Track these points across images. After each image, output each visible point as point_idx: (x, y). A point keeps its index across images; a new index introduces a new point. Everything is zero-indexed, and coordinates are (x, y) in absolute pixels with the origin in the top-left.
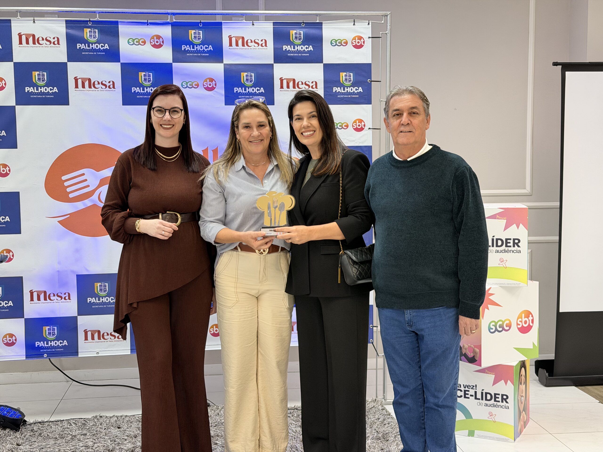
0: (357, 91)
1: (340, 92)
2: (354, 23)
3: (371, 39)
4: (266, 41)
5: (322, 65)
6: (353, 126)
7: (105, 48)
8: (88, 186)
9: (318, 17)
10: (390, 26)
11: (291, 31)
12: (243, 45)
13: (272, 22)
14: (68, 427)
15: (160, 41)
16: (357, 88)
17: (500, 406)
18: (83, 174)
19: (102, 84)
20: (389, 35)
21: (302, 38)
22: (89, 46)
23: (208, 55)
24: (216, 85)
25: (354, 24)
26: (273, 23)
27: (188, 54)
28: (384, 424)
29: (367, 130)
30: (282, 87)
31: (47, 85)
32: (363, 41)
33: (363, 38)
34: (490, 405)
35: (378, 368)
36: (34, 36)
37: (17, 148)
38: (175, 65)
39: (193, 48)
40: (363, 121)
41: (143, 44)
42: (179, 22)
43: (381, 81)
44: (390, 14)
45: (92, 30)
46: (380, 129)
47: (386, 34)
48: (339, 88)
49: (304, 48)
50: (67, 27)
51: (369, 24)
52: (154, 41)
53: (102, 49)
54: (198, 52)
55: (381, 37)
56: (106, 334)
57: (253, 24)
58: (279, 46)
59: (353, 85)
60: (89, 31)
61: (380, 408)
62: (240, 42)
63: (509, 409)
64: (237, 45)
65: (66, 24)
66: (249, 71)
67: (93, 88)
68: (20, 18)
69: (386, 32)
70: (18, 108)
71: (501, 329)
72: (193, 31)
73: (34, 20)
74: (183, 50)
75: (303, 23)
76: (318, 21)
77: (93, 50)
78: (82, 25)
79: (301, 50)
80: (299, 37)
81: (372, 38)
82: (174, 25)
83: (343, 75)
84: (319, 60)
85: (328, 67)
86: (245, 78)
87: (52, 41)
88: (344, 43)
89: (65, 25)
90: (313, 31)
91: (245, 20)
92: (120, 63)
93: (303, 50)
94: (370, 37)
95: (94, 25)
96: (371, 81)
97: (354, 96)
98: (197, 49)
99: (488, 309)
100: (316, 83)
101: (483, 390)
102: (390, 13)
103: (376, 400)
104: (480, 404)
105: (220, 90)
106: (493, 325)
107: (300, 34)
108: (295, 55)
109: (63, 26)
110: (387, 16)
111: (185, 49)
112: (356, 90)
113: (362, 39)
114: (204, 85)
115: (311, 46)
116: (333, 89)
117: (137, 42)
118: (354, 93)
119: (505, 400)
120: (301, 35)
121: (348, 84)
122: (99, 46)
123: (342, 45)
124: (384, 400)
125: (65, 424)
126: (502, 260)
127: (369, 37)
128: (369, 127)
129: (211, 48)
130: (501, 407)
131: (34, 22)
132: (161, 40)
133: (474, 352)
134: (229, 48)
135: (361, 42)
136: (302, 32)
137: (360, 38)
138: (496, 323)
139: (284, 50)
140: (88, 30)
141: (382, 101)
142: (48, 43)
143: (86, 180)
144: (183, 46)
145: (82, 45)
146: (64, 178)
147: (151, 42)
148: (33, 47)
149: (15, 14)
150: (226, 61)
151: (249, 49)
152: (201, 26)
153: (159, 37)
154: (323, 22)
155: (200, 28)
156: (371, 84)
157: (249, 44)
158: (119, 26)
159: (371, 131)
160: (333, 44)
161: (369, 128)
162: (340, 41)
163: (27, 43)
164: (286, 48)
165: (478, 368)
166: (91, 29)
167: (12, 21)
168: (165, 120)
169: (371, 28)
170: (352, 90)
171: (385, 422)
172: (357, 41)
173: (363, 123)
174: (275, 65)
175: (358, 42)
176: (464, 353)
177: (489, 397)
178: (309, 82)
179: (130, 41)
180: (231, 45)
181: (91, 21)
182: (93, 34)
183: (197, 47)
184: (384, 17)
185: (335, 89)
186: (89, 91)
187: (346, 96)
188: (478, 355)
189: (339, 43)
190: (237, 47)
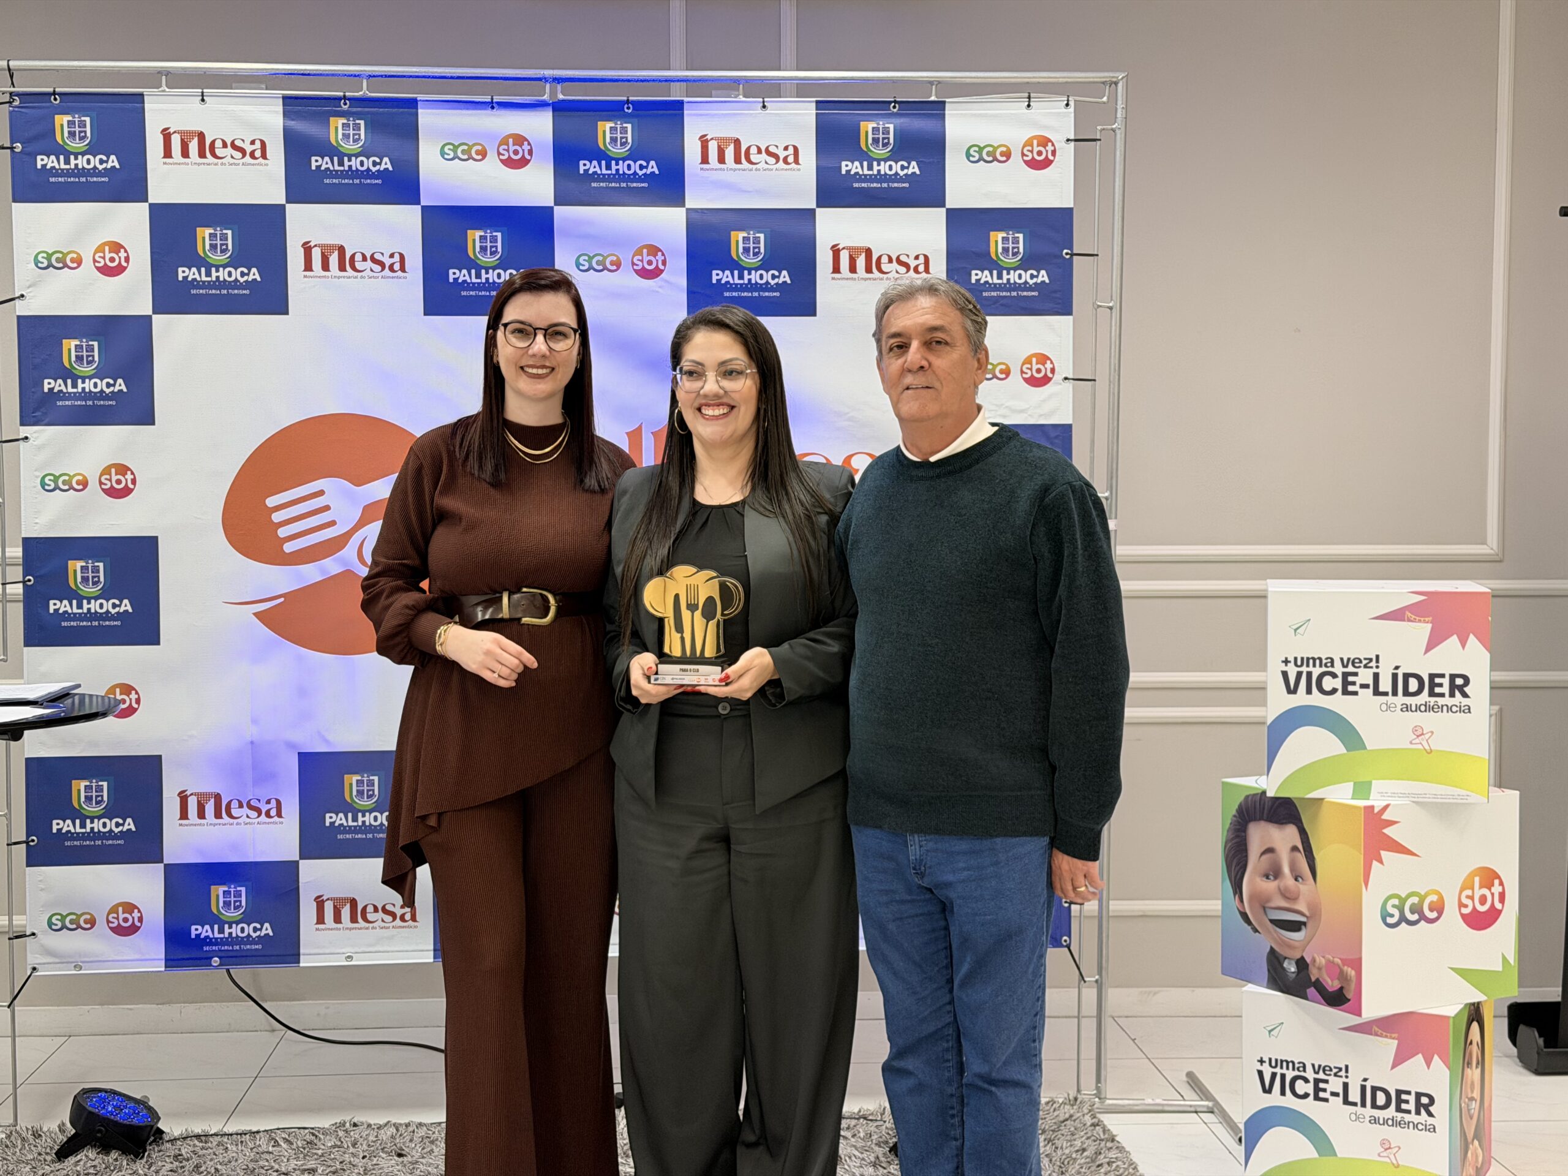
0: (1035, 280)
1: (990, 282)
2: (1029, 101)
3: (1072, 144)
4: (796, 149)
5: (942, 211)
6: (1022, 372)
7: (382, 169)
8: (332, 523)
9: (934, 87)
10: (1124, 111)
11: (861, 123)
12: (738, 161)
13: (815, 99)
14: (271, 1149)
15: (523, 150)
16: (1035, 273)
17: (1411, 1125)
18: (321, 493)
19: (374, 260)
20: (1120, 136)
21: (892, 141)
22: (341, 164)
23: (645, 185)
24: (664, 263)
25: (1029, 106)
26: (817, 102)
27: (594, 185)
28: (1098, 1163)
29: (1060, 384)
30: (836, 269)
31: (233, 263)
32: (1053, 148)
33: (1050, 141)
34: (1386, 1122)
35: (1084, 1013)
36: (201, 136)
37: (153, 423)
38: (560, 212)
39: (608, 167)
40: (1049, 359)
41: (480, 157)
42: (573, 101)
43: (1097, 255)
44: (1124, 80)
45: (351, 123)
46: (1094, 380)
47: (1114, 130)
48: (986, 272)
49: (897, 167)
50: (286, 114)
51: (1067, 105)
52: (508, 150)
53: (374, 169)
54: (620, 177)
55: (1100, 140)
56: (370, 909)
57: (764, 107)
58: (830, 163)
59: (1024, 265)
60: (343, 124)
61: (1088, 1120)
62: (730, 153)
63: (1434, 1131)
64: (721, 159)
65: (284, 105)
66: (752, 228)
67: (350, 272)
68: (167, 90)
69: (1114, 126)
70: (160, 322)
71: (1415, 917)
72: (609, 125)
73: (203, 96)
74: (582, 172)
75: (895, 102)
76: (933, 98)
77: (352, 173)
78: (325, 107)
79: (889, 172)
80: (884, 139)
81: (1076, 140)
82: (559, 108)
83: (997, 238)
84: (938, 200)
85: (958, 219)
86: (741, 246)
87: (249, 148)
88: (1002, 154)
89: (280, 109)
90: (919, 124)
91: (744, 97)
92: (418, 208)
93: (893, 172)
94: (1071, 140)
95: (355, 110)
96: (1072, 255)
97: (1025, 293)
98: (617, 170)
99: (1381, 862)
100: (926, 258)
101: (1365, 1080)
102: (1123, 75)
103: (1076, 1099)
104: (1357, 1118)
105: (676, 276)
106: (1394, 906)
107: (886, 131)
108: (872, 185)
109: (276, 112)
110: (1116, 83)
111: (586, 171)
112: (1032, 276)
113: (1050, 144)
114: (633, 264)
115: (914, 163)
116: (970, 275)
117: (463, 152)
118: (1025, 286)
119: (1426, 1107)
120: (888, 133)
121: (1010, 261)
122: (368, 163)
123: (995, 159)
124: (1100, 1099)
125: (263, 1142)
126: (1418, 732)
127: (1068, 140)
128: (1064, 376)
129: (653, 167)
130: (1416, 1126)
131: (203, 100)
132: (526, 147)
133: (1342, 976)
134: (702, 169)
135: (1047, 151)
136: (891, 127)
137: (1044, 141)
138: (1403, 901)
139: (843, 172)
140: (342, 121)
141: (1101, 306)
142: (238, 155)
143: (327, 508)
144: (582, 162)
145: (323, 159)
146: (271, 502)
147: (499, 154)
148: (199, 164)
149: (153, 79)
150: (693, 201)
151: (751, 170)
152: (630, 111)
153: (520, 140)
154: (947, 100)
155: (626, 117)
156: (1071, 260)
157: (753, 158)
158: (420, 111)
159: (1069, 385)
160: (974, 156)
161: (1066, 379)
162: (991, 149)
163: (185, 153)
164: (848, 168)
165: (1354, 1020)
166: (348, 120)
167: (146, 97)
168: (534, 355)
169: (1073, 115)
170: (1020, 277)
171: (1101, 1159)
172: (1036, 149)
173: (1049, 365)
174: (820, 213)
175: (1040, 153)
176: (1313, 979)
177: (1381, 1099)
178: (908, 256)
179: (446, 150)
180: (705, 160)
181: (349, 99)
182: (351, 132)
183: (617, 164)
184: (1107, 87)
185: (977, 275)
186: (339, 277)
187: (1004, 294)
188: (1353, 986)
189: (988, 154)
190: (722, 166)
